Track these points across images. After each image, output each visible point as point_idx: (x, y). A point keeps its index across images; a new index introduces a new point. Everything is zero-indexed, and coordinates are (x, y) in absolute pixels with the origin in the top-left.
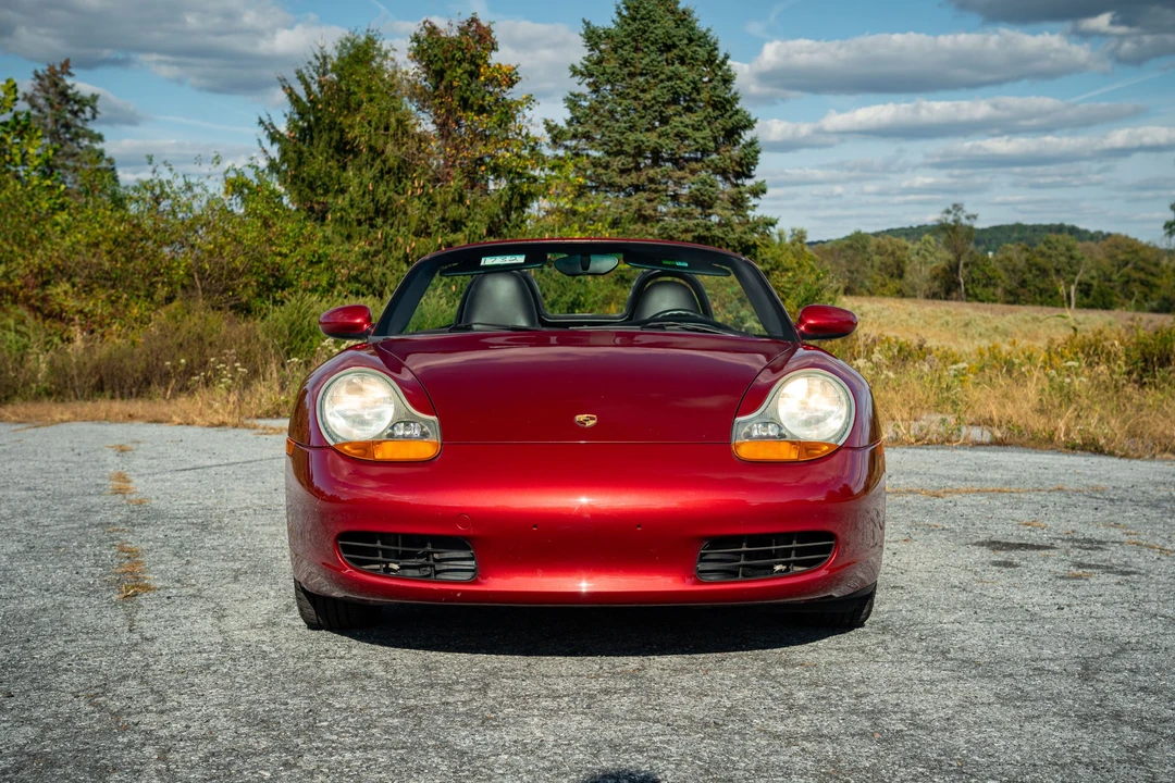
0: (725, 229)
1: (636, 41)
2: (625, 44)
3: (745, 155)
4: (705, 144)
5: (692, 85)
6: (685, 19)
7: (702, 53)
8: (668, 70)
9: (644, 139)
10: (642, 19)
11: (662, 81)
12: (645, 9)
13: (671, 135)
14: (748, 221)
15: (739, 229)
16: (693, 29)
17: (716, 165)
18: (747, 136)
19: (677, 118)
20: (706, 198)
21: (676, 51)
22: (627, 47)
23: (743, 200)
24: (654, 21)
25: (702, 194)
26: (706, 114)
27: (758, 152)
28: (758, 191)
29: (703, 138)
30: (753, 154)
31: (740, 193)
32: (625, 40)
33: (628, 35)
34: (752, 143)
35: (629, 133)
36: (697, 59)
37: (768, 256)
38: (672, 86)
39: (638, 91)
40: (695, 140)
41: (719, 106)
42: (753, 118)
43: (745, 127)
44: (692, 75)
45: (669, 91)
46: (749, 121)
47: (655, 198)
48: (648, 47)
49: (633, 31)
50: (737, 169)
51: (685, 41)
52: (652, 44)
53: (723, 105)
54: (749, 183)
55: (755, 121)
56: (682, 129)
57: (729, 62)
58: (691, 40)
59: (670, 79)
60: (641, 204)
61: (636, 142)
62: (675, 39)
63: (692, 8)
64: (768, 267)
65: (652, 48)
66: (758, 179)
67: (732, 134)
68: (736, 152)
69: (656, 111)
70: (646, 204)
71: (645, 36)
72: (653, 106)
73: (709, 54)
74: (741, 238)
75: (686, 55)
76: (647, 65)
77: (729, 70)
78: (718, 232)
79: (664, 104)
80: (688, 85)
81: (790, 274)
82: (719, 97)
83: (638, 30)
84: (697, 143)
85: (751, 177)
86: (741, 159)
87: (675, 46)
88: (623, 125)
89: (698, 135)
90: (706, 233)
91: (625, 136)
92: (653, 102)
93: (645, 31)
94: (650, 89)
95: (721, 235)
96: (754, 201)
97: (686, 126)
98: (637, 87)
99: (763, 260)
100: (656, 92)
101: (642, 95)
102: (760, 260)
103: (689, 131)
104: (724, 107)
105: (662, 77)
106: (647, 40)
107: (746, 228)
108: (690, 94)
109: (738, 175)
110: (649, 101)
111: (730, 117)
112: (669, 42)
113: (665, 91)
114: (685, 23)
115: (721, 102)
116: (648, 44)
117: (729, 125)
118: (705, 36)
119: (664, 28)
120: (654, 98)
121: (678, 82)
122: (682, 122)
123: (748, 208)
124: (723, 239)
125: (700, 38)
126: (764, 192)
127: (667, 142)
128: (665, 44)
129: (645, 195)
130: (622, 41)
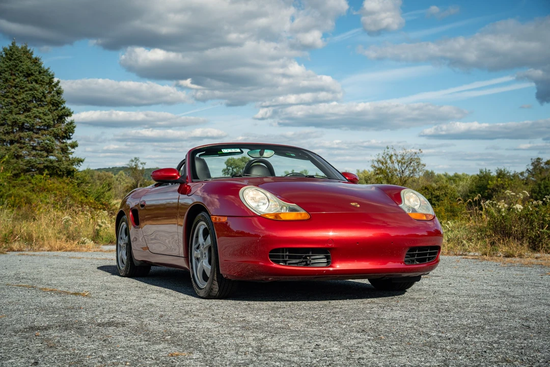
0: (60, 163)
1: (12, 70)
2: (6, 71)
3: (68, 128)
4: (49, 122)
5: (42, 94)
6: (37, 62)
7: (47, 79)
8: (30, 86)
9: (18, 118)
10: (15, 60)
11: (26, 91)
12: (16, 55)
13: (32, 117)
14: (70, 159)
15: (66, 163)
16: (40, 67)
17: (54, 132)
18: (68, 119)
19: (35, 109)
20: (50, 148)
21: (33, 77)
22: (7, 73)
23: (67, 149)
24: (21, 62)
25: (48, 146)
26: (49, 108)
27: (74, 127)
28: (74, 146)
29: (48, 119)
30: (72, 128)
31: (66, 146)
32: (6, 69)
33: (7, 67)
34: (71, 123)
35: (9, 115)
36: (44, 82)
37: (79, 176)
38: (32, 94)
39: (13, 95)
40: (44, 120)
41: (55, 105)
42: (71, 111)
43: (67, 115)
44: (41, 89)
45: (30, 95)
46: (70, 112)
47: (23, 147)
48: (18, 74)
49: (10, 66)
50: (64, 135)
51: (37, 73)
52: (21, 72)
53: (57, 104)
54: (69, 142)
55: (73, 113)
56: (38, 114)
57: (60, 85)
58: (40, 73)
59: (31, 90)
60: (16, 150)
61: (14, 119)
62: (33, 71)
63: (40, 57)
64: (80, 181)
65: (20, 74)
66: (74, 140)
67: (61, 118)
68: (63, 126)
69: (24, 105)
70: (19, 150)
71: (17, 68)
72: (22, 102)
73: (50, 80)
74: (67, 167)
75: (38, 79)
76: (18, 82)
77: (60, 88)
78: (56, 164)
79: (28, 102)
80: (40, 94)
81: (90, 185)
82: (56, 100)
83: (13, 65)
84: (46, 121)
85: (70, 139)
86: (66, 130)
87: (32, 74)
88: (6, 110)
89: (46, 118)
90: (51, 165)
91: (7, 116)
92: (22, 100)
93: (16, 66)
94: (20, 94)
95: (58, 166)
96: (73, 150)
97: (40, 113)
98: (13, 93)
99: (77, 178)
100: (24, 96)
101: (16, 97)
102: (75, 177)
103: (41, 115)
104: (58, 105)
105: (26, 89)
106: (17, 70)
107: (69, 163)
108: (41, 98)
109: (64, 138)
110: (20, 100)
111: (61, 110)
112: (29, 72)
113: (28, 95)
114: (37, 64)
115: (56, 103)
116: (19, 72)
117: (60, 114)
118: (47, 71)
119: (27, 65)
120: (23, 99)
121: (35, 92)
122: (37, 111)
123: (69, 153)
124: (58, 168)
125: (45, 72)
126: (77, 146)
127: (30, 120)
128: (27, 73)
129: (18, 145)
130: (4, 70)
